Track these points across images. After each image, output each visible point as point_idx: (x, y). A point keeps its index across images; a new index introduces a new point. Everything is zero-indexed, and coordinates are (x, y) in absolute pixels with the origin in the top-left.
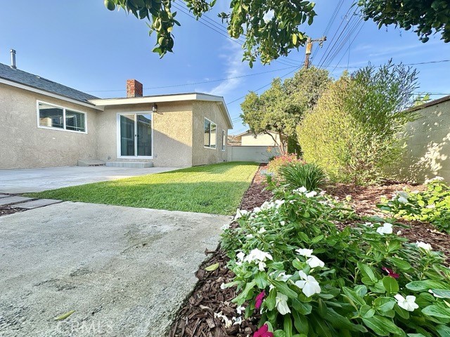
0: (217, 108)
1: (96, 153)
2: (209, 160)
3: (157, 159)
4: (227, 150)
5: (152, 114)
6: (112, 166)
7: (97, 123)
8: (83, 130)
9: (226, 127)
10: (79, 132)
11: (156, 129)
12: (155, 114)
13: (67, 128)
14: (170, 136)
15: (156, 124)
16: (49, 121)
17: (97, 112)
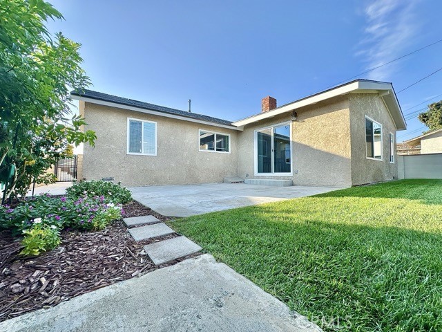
0: (381, 102)
1: (237, 171)
2: (374, 176)
3: (298, 175)
4: (396, 161)
5: (291, 124)
6: (250, 183)
7: (238, 143)
8: (227, 151)
9: (393, 129)
10: (225, 152)
11: (296, 140)
12: (295, 123)
13: (217, 150)
14: (315, 147)
15: (296, 135)
16: (207, 146)
17: (238, 133)
